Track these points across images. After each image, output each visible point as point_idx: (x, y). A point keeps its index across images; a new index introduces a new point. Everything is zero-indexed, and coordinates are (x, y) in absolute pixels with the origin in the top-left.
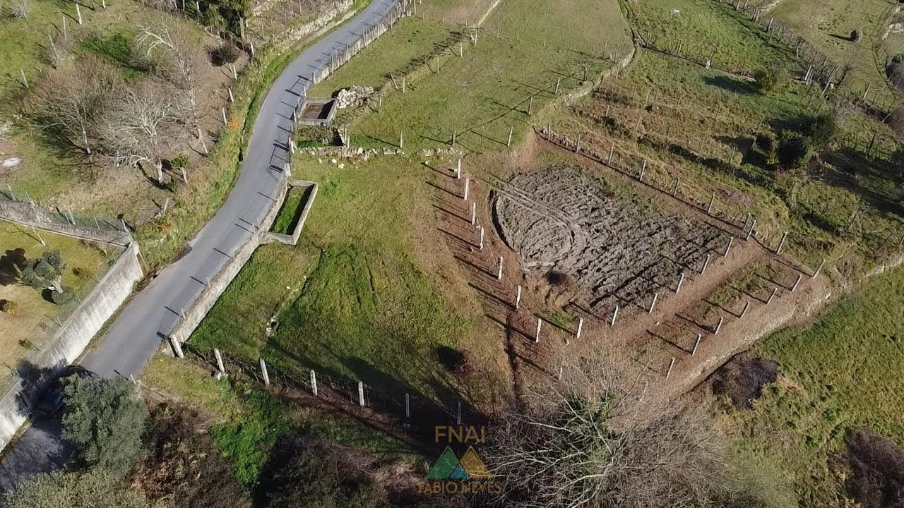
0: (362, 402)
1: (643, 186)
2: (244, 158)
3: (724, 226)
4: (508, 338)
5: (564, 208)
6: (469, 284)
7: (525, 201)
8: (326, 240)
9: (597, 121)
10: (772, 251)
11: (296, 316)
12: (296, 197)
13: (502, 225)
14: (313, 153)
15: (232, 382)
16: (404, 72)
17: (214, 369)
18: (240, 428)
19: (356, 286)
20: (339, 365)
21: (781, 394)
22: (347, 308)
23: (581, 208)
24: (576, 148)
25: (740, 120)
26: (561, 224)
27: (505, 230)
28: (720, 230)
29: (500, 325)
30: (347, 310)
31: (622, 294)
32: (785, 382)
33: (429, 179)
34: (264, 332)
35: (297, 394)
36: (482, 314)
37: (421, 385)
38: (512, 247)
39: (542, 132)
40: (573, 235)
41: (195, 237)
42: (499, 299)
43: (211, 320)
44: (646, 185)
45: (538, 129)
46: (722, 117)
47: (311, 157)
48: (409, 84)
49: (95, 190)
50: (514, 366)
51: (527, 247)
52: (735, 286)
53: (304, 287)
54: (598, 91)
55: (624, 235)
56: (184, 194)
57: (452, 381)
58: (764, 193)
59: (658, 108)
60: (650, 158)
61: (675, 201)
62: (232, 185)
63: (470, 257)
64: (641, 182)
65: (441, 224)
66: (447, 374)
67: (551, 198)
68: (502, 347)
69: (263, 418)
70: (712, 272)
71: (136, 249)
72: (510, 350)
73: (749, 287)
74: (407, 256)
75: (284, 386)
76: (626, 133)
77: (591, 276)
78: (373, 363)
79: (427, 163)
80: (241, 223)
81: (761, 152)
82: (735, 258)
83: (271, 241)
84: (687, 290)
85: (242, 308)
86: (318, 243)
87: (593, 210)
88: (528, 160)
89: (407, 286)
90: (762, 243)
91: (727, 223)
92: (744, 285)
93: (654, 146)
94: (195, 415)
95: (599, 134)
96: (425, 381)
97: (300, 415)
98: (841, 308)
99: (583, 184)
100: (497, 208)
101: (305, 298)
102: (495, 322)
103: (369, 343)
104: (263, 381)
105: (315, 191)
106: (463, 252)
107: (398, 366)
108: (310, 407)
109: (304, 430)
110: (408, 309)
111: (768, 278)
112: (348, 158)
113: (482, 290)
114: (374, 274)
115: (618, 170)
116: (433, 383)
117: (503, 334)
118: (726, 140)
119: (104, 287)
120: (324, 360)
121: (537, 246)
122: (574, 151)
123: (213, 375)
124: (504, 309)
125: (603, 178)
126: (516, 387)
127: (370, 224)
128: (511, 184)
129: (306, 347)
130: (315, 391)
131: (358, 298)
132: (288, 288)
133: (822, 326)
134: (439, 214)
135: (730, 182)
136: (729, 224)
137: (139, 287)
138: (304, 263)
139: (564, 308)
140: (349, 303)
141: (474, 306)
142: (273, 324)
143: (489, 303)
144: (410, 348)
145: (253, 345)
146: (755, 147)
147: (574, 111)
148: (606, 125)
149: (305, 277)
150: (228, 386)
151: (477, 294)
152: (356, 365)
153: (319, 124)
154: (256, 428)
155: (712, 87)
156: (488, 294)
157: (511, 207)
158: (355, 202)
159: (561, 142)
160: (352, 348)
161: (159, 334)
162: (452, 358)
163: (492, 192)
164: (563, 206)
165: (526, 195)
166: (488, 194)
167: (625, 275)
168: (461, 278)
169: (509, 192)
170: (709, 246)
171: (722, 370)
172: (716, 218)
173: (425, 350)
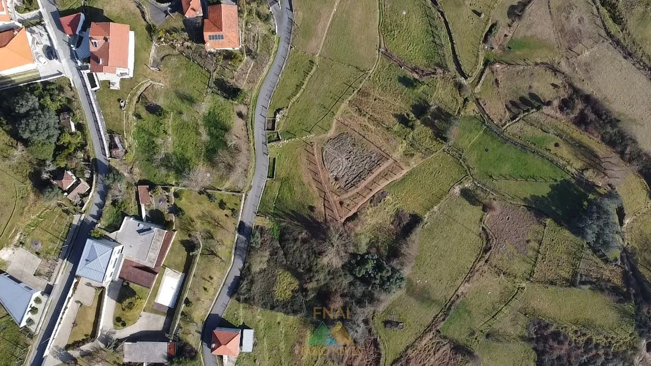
1: (365, 140)
2: (255, 149)
3: (385, 155)
5: (341, 153)
6: (316, 187)
7: (331, 151)
9: (357, 110)
10: (396, 162)
11: (278, 200)
12: (272, 161)
13: (324, 161)
14: (273, 144)
15: (270, 218)
16: (294, 95)
18: (273, 228)
19: (291, 190)
20: (290, 213)
21: (386, 201)
23: (346, 152)
25: (403, 105)
26: (340, 159)
27: (325, 163)
28: (384, 156)
30: (289, 197)
31: (352, 182)
32: (388, 197)
33: (305, 148)
34: (273, 205)
36: (319, 196)
38: (327, 169)
40: (343, 163)
41: (252, 182)
42: (322, 191)
43: (262, 203)
44: (367, 139)
45: (337, 118)
46: (397, 104)
47: (273, 146)
50: (325, 209)
51: (330, 169)
52: (382, 176)
53: (279, 192)
54: (359, 91)
55: (357, 161)
57: (312, 214)
58: (400, 139)
60: (370, 125)
61: (374, 146)
63: (316, 178)
64: (365, 138)
65: (309, 167)
66: (311, 212)
67: (339, 149)
68: (323, 204)
69: (277, 226)
70: (377, 172)
71: (244, 195)
72: (324, 205)
73: (385, 175)
74: (301, 179)
77: (346, 177)
78: (296, 211)
79: (304, 141)
80: (261, 176)
81: (407, 117)
82: (385, 166)
83: (269, 180)
84: (370, 178)
85: (267, 200)
86: (280, 178)
87: (350, 152)
88: (333, 133)
89: (302, 189)
90: (393, 159)
91: (386, 153)
93: (373, 120)
94: (265, 227)
95: (356, 115)
96: (307, 215)
97: (283, 224)
98: (410, 174)
99: (348, 141)
100: (324, 155)
101: (280, 195)
102: (321, 198)
103: (295, 206)
104: (275, 217)
105: (276, 159)
106: (314, 176)
107: (301, 211)
108: (285, 222)
109: (285, 228)
110: (302, 196)
111: (391, 171)
112: (282, 144)
113: (319, 188)
114: (294, 186)
115: (359, 133)
117: (323, 201)
118: (396, 116)
120: (287, 211)
121: (333, 168)
122: (347, 126)
123: (266, 218)
124: (324, 194)
125: (355, 138)
126: (325, 215)
127: (291, 169)
128: (328, 144)
129: (282, 208)
131: (291, 194)
132: (276, 193)
133: (404, 179)
134: (308, 163)
138: (277, 184)
139: (338, 188)
140: (289, 195)
141: (317, 194)
142: (274, 203)
143: (320, 192)
144: (303, 206)
145: (272, 209)
147: (350, 106)
148: (359, 112)
149: (278, 189)
150: (269, 220)
151: (318, 190)
152: (293, 211)
153: (272, 131)
154: (276, 228)
155: (400, 84)
157: (327, 154)
158: (286, 160)
160: (292, 207)
161: (254, 212)
162: (312, 208)
164: (341, 151)
165: (331, 148)
166: (321, 149)
167: (354, 176)
168: (314, 185)
169: (327, 148)
170: (378, 163)
171: (374, 196)
172: (383, 152)
173: (307, 207)
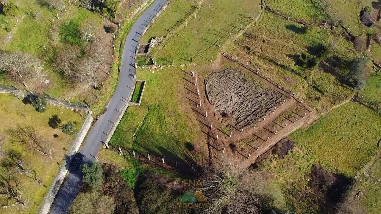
0: (163, 163)
1: (258, 76)
2: (120, 70)
3: (284, 93)
4: (208, 139)
5: (229, 87)
6: (196, 119)
7: (216, 84)
8: (149, 104)
9: (244, 48)
10: (299, 102)
11: (142, 133)
12: (139, 86)
13: (208, 94)
14: (143, 68)
15: (124, 156)
16: (174, 27)
17: (119, 152)
18: (128, 171)
19: (160, 120)
20: (156, 150)
21: (294, 153)
22: (157, 129)
23: (235, 86)
24: (235, 60)
25: (296, 47)
26: (228, 93)
27: (209, 96)
28: (282, 94)
29: (205, 134)
30: (157, 130)
31: (246, 120)
32: (296, 149)
33: (183, 76)
34: (132, 138)
35: (144, 159)
36: (200, 131)
37: (181, 156)
38: (211, 103)
39: (224, 54)
40: (232, 98)
41: (107, 104)
42: (206, 125)
43: (116, 134)
44: (259, 76)
45: (222, 53)
46: (290, 45)
47: (143, 69)
48: (176, 33)
49: (75, 92)
50: (209, 149)
51: (216, 103)
52: (284, 116)
53: (144, 122)
54: (245, 33)
55: (249, 97)
56: (103, 90)
57: (190, 154)
58: (300, 79)
59: (267, 41)
60: (261, 63)
61: (268, 83)
62: (117, 83)
63: (197, 109)
64: (257, 75)
65: (188, 96)
66: (189, 152)
67: (225, 83)
68: (206, 142)
69: (134, 167)
70: (277, 111)
71: (91, 113)
72: (208, 143)
73: (289, 116)
74: (176, 109)
75: (140, 157)
76: (254, 53)
77: (237, 114)
78: (166, 149)
79: (182, 69)
80: (122, 99)
81: (302, 60)
82: (286, 105)
83: (132, 105)
84: (268, 118)
85: (125, 130)
86: (147, 105)
87: (240, 87)
88: (218, 66)
89: (176, 120)
90: (296, 99)
91: (285, 91)
92: (287, 116)
93: (263, 58)
94: (115, 167)
95: (244, 53)
96: (182, 154)
97: (145, 166)
98: (319, 122)
99: (237, 76)
100: (207, 87)
101: (144, 126)
102: (204, 133)
103: (165, 141)
104: (133, 155)
105: (145, 83)
106: (194, 107)
107: (174, 150)
108: (148, 163)
109: (146, 172)
110: (177, 129)
111: (296, 113)
112: (155, 69)
113: (200, 122)
114: (166, 116)
115: (249, 70)
116: (185, 155)
117: (207, 138)
118: (290, 56)
119: (83, 128)
120: (151, 148)
121: (219, 103)
122: (235, 62)
123: (119, 154)
124: (207, 129)
125: (244, 73)
126: (210, 156)
127: (164, 96)
128: (212, 77)
129: (145, 143)
130: (149, 159)
131: (161, 125)
132: (139, 122)
133: (312, 128)
134: (187, 91)
135: (288, 74)
136: (286, 92)
137: (93, 124)
138: (143, 113)
139: (227, 126)
140: (158, 126)
141: (198, 128)
142: (135, 135)
143: (202, 126)
144: (177, 143)
145: (129, 143)
146: (300, 58)
147: (236, 44)
148: (247, 50)
149: (144, 118)
150: (123, 157)
151: (199, 123)
152: (160, 148)
153: (145, 55)
154: (133, 171)
155: (288, 30)
156: (202, 123)
157: (211, 87)
158: (158, 87)
159: (230, 58)
160: (160, 143)
161: (101, 141)
162: (190, 147)
163: (205, 80)
165: (216, 81)
166: (204, 81)
167: (248, 113)
168: (193, 117)
169: (211, 80)
170: (277, 101)
171: (276, 145)
172: (282, 90)
173: (182, 144)
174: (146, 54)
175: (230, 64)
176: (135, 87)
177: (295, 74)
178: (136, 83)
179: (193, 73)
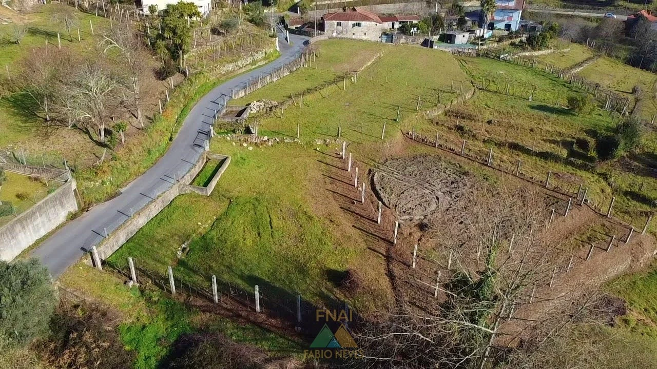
0: (258, 308)
1: (490, 169)
2: (173, 139)
3: (560, 196)
4: (388, 266)
5: (429, 181)
6: (353, 226)
7: (397, 177)
8: (234, 194)
9: (450, 129)
10: (603, 216)
11: (205, 244)
12: (212, 166)
13: (379, 191)
14: (229, 138)
15: (142, 292)
16: (301, 95)
17: (127, 279)
18: (144, 327)
19: (258, 225)
20: (239, 282)
21: (632, 324)
22: (248, 240)
23: (443, 181)
24: (435, 144)
25: (561, 129)
26: (427, 191)
27: (382, 194)
28: (558, 199)
29: (381, 255)
30: (249, 242)
32: (634, 315)
33: (320, 159)
34: (175, 254)
35: (200, 302)
36: (365, 247)
37: (311, 297)
38: (388, 205)
39: (408, 134)
40: (438, 198)
41: (126, 186)
42: (379, 237)
43: (131, 244)
44: (494, 168)
45: (405, 132)
46: (548, 127)
47: (227, 141)
48: (305, 103)
49: (47, 143)
50: (394, 286)
51: (401, 206)
52: (578, 238)
53: (214, 224)
54: (449, 112)
56: (121, 152)
57: (339, 295)
58: (589, 175)
59: (496, 122)
60: (493, 151)
61: (518, 179)
62: (162, 155)
63: (353, 208)
64: (489, 167)
65: (330, 187)
66: (335, 290)
67: (418, 174)
68: (383, 271)
69: (167, 319)
71: (74, 185)
72: (390, 275)
73: (589, 239)
74: (300, 206)
75: (189, 296)
76: (474, 136)
77: (456, 227)
78: (269, 280)
79: (318, 149)
80: (165, 178)
81: (581, 151)
82: (575, 217)
83: (188, 192)
85: (158, 237)
86: (228, 195)
87: (453, 183)
88: (398, 150)
89: (301, 226)
90: (594, 209)
91: (563, 194)
92: (584, 237)
93: (496, 144)
94: (104, 314)
95: (453, 136)
96: (316, 295)
97: (199, 319)
99: (443, 167)
100: (375, 180)
101: (214, 233)
102: (376, 253)
103: (266, 266)
104: (170, 292)
105: (228, 162)
106: (347, 205)
107: (290, 283)
108: (210, 312)
109: (204, 330)
110: (301, 242)
111: (604, 233)
112: (256, 143)
113: (364, 231)
114: (273, 217)
115: (470, 159)
116: (322, 296)
117: (383, 262)
118: (553, 142)
119: (40, 207)
120: (226, 278)
121: (409, 205)
122: (434, 147)
123: (125, 283)
124: (384, 245)
125: (459, 164)
127: (271, 184)
128: (385, 165)
129: (211, 267)
130: (216, 298)
131: (259, 234)
132: (200, 223)
134: (328, 180)
135: (560, 168)
136: (565, 195)
137: (73, 217)
138: (214, 209)
139: (435, 248)
140: (251, 236)
141: (358, 241)
142: (184, 249)
143: (370, 240)
144: (302, 270)
145: (164, 263)
146: (575, 147)
147: (432, 123)
148: (457, 131)
149: (215, 217)
150: (138, 293)
151: (361, 233)
152: (253, 280)
153: (234, 120)
154: (160, 327)
155: (536, 111)
156: (370, 233)
157: (386, 180)
158: (260, 170)
159: (423, 140)
160: (251, 269)
161: (83, 249)
163: (370, 170)
164: (428, 179)
165: (397, 172)
166: (367, 171)
168: (346, 222)
169: (384, 170)
170: (551, 209)
172: (553, 191)
173: (315, 272)
174: (238, 118)
175: (423, 149)
176: (204, 167)
177: (574, 169)
178: (207, 162)
179: (343, 153)
